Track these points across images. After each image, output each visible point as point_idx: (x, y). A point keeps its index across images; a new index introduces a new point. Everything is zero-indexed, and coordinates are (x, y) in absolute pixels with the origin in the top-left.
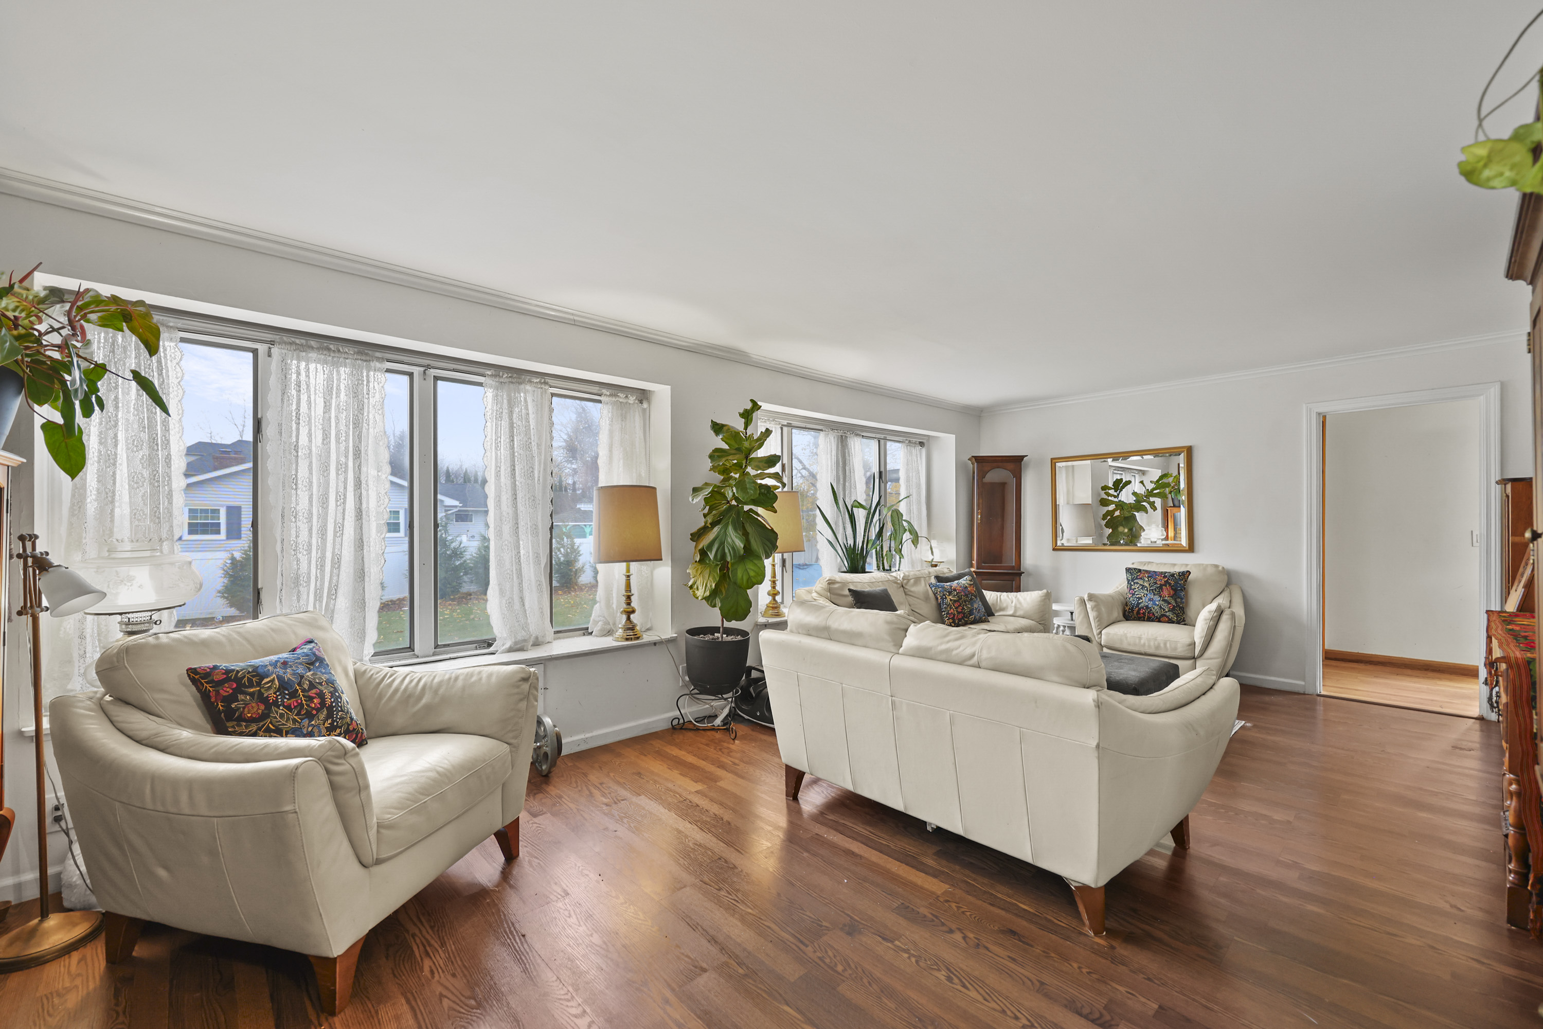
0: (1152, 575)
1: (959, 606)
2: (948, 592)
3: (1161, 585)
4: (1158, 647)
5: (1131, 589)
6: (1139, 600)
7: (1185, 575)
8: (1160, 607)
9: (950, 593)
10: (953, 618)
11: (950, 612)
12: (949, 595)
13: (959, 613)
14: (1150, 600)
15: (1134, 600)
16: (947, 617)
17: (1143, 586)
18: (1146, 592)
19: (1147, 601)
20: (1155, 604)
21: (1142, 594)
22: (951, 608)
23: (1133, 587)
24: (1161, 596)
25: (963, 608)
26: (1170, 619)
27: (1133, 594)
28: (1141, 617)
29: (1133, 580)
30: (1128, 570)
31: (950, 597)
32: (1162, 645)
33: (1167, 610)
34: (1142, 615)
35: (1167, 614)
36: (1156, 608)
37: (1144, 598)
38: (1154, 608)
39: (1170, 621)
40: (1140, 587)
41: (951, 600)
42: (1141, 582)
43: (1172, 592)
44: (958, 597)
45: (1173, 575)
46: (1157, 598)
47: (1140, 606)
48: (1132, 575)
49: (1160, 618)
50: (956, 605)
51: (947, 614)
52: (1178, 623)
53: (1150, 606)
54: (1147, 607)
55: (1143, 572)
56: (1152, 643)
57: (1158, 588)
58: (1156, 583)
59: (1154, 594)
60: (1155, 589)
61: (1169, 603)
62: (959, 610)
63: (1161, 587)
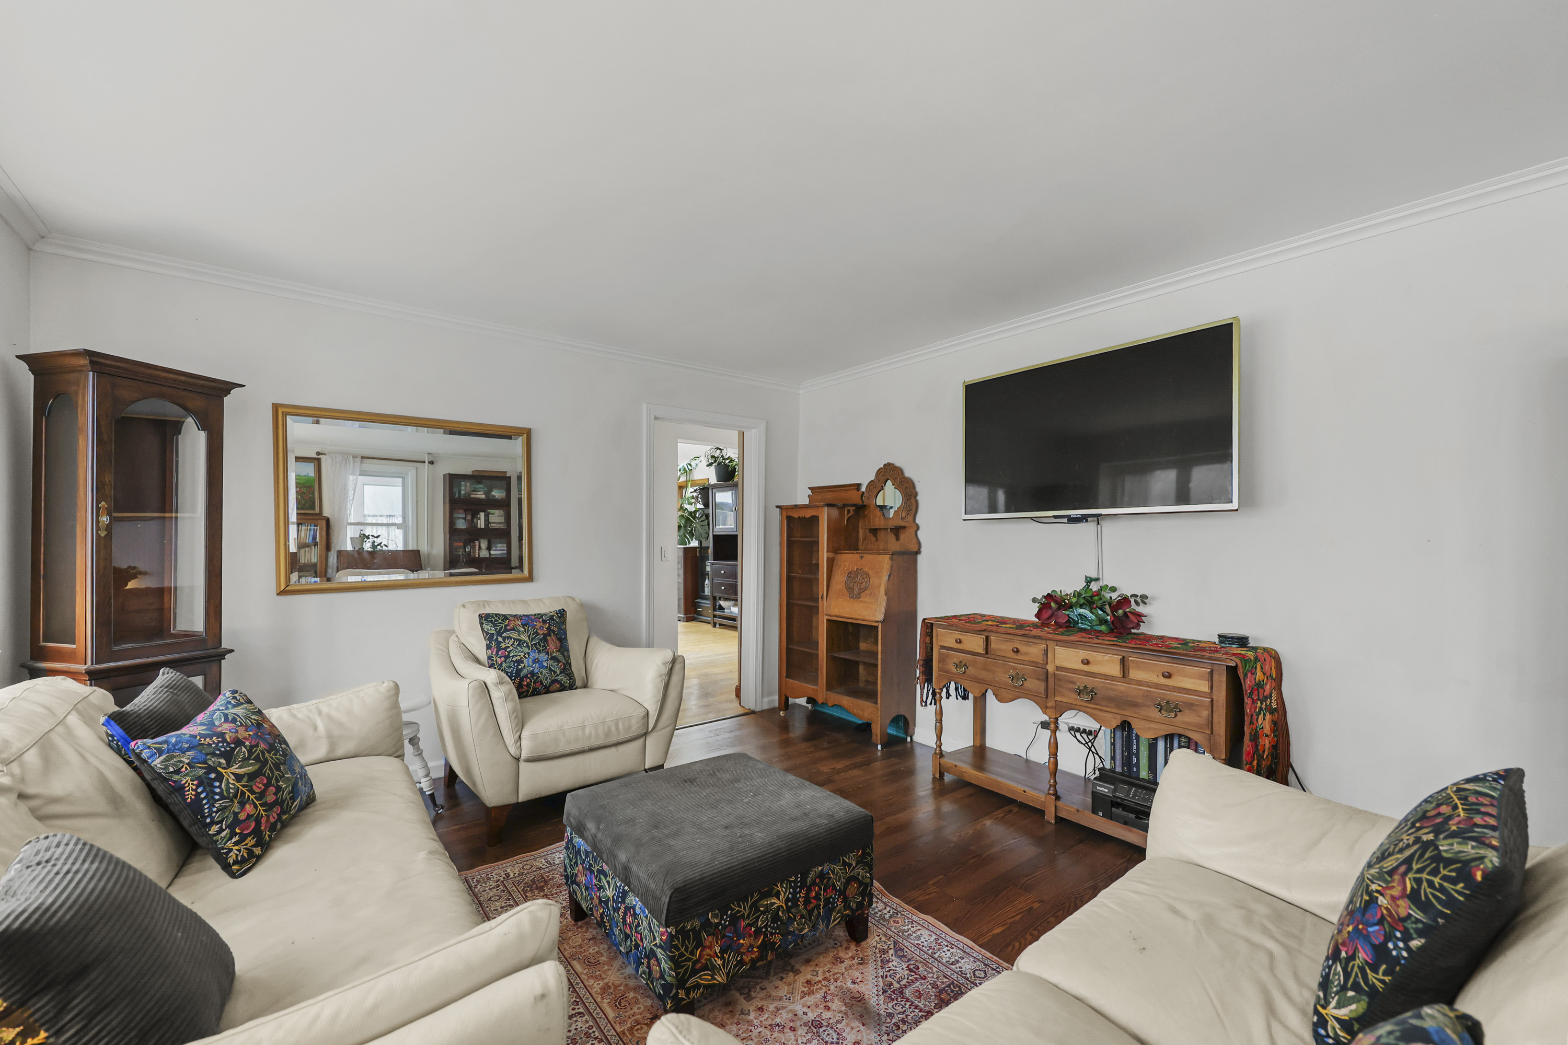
0: (527, 621)
1: (267, 786)
2: (222, 755)
3: (545, 636)
4: (608, 734)
5: (499, 649)
6: (518, 665)
7: (562, 614)
8: (550, 669)
9: (229, 757)
10: (257, 832)
11: (242, 816)
12: (229, 765)
13: (269, 807)
14: (534, 661)
15: (509, 667)
16: (233, 834)
17: (520, 640)
18: (526, 650)
19: (531, 663)
20: (543, 667)
21: (522, 654)
22: (242, 804)
23: (503, 646)
24: (547, 653)
25: (279, 789)
26: (562, 685)
27: (507, 657)
28: (523, 692)
29: (499, 634)
30: (485, 618)
31: (234, 769)
32: (613, 729)
33: (558, 673)
34: (525, 688)
35: (559, 678)
36: (544, 672)
37: (525, 661)
38: (541, 674)
39: (563, 689)
40: (516, 644)
41: (238, 777)
42: (514, 635)
43: (558, 644)
44: (257, 759)
45: (552, 618)
46: (543, 657)
47: (522, 674)
48: (495, 625)
49: (550, 685)
50: (258, 786)
51: (231, 827)
52: (572, 687)
53: (536, 671)
54: (532, 673)
55: (512, 619)
56: (600, 730)
57: (541, 640)
58: (537, 633)
59: (539, 652)
60: (539, 642)
61: (559, 661)
62: (270, 798)
63: (545, 639)
